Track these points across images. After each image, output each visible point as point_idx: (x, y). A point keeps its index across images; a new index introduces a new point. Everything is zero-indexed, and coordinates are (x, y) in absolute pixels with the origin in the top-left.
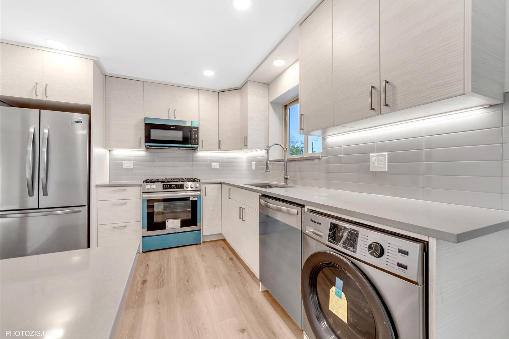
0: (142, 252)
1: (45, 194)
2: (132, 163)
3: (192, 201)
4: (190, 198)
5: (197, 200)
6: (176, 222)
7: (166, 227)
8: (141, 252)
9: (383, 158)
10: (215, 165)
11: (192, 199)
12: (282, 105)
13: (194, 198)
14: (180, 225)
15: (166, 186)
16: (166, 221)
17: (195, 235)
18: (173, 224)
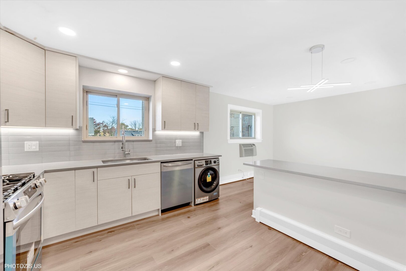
9: (180, 142)
12: (84, 89)
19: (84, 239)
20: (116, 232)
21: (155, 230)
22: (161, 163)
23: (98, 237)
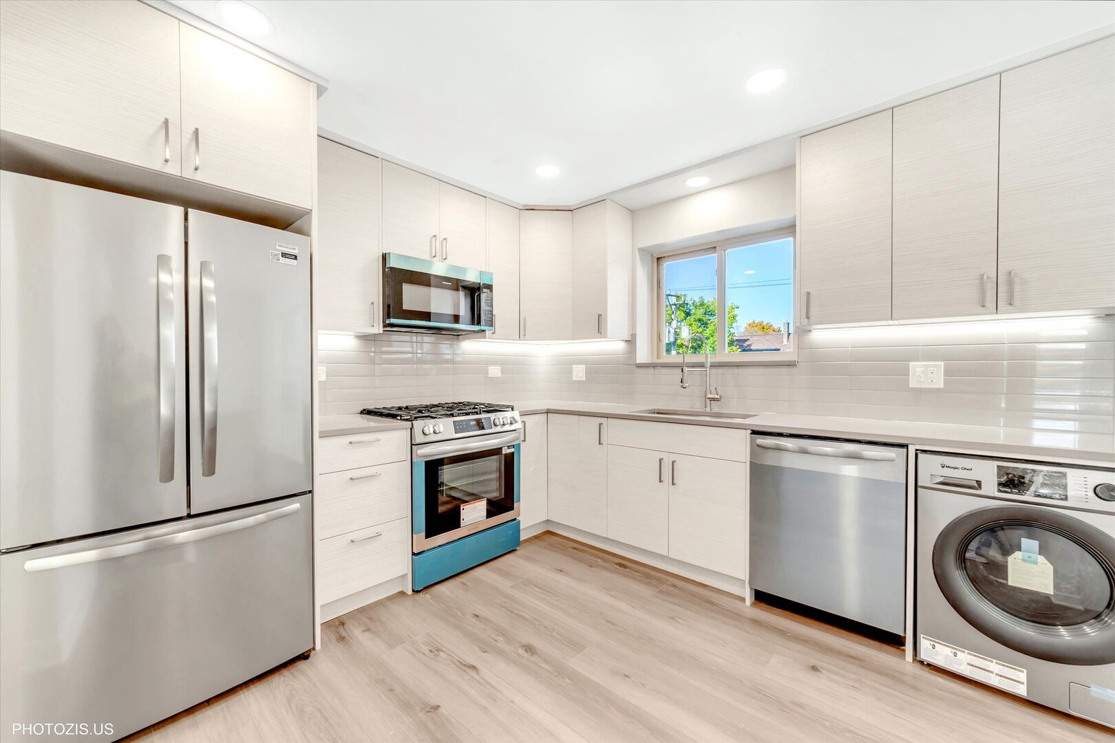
0: (413, 591)
1: (210, 470)
2: (325, 368)
3: (506, 455)
4: (501, 448)
5: (513, 453)
6: (478, 508)
7: (462, 521)
8: (410, 592)
9: (935, 369)
10: (494, 371)
11: (505, 451)
12: (652, 255)
13: (509, 447)
14: (485, 514)
15: (459, 425)
16: (462, 508)
17: (510, 532)
18: (473, 514)
19: (585, 551)
20: (627, 570)
21: (678, 620)
22: (754, 432)
23: (599, 560)
